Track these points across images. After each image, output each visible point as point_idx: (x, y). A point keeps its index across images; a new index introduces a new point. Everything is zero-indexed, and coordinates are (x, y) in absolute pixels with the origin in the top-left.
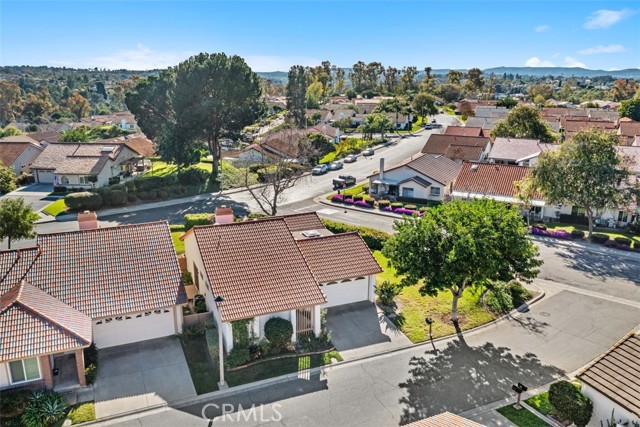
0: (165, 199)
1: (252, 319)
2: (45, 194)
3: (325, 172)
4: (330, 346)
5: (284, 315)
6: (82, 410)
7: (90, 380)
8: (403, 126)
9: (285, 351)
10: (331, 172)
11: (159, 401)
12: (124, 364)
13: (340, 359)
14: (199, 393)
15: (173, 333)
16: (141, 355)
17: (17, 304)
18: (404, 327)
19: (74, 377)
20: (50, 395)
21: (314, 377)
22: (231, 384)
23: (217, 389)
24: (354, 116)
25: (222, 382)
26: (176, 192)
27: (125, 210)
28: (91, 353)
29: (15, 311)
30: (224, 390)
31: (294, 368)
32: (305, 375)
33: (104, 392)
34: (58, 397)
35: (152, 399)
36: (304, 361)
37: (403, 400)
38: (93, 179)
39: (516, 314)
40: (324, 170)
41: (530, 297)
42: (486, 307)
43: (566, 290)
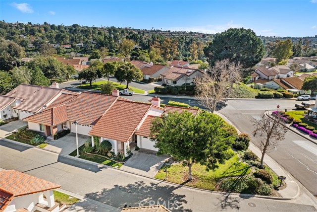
1: (100, 137)
4: (123, 161)
6: (44, 145)
9: (107, 155)
11: (60, 151)
13: (119, 167)
14: (70, 155)
18: (162, 171)
21: (101, 168)
22: (80, 157)
25: (78, 155)
30: (76, 157)
31: (101, 162)
32: (100, 165)
33: (54, 143)
36: (107, 162)
38: (175, 82)
39: (235, 196)
40: (307, 98)
41: (266, 194)
42: (220, 183)
43: (313, 207)
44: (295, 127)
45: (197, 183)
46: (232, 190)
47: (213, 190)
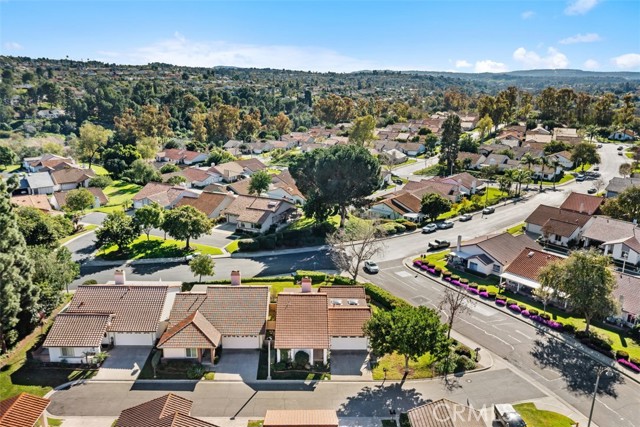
0: (301, 246)
1: (290, 349)
2: (230, 233)
3: (434, 231)
4: (329, 370)
5: (307, 351)
6: (210, 375)
7: (216, 362)
8: (550, 177)
9: (304, 368)
10: (440, 231)
11: (240, 378)
12: (232, 358)
13: (329, 379)
14: (258, 379)
15: (257, 347)
16: (240, 355)
17: (192, 323)
18: (375, 370)
19: (209, 359)
20: (199, 365)
21: (312, 384)
22: (273, 378)
23: (266, 378)
24: (506, 162)
25: (269, 376)
26: (309, 242)
27: (273, 253)
28: (219, 350)
29: (191, 326)
30: (269, 380)
31: (305, 378)
32: (307, 382)
33: (220, 369)
34: (202, 367)
35: (237, 377)
36: (311, 376)
37: (343, 405)
38: (259, 226)
39: (451, 377)
40: (433, 229)
41: (472, 368)
42: (433, 369)
43: (508, 369)
44: (447, 281)
45: (416, 374)
46: (446, 372)
47: (432, 377)
